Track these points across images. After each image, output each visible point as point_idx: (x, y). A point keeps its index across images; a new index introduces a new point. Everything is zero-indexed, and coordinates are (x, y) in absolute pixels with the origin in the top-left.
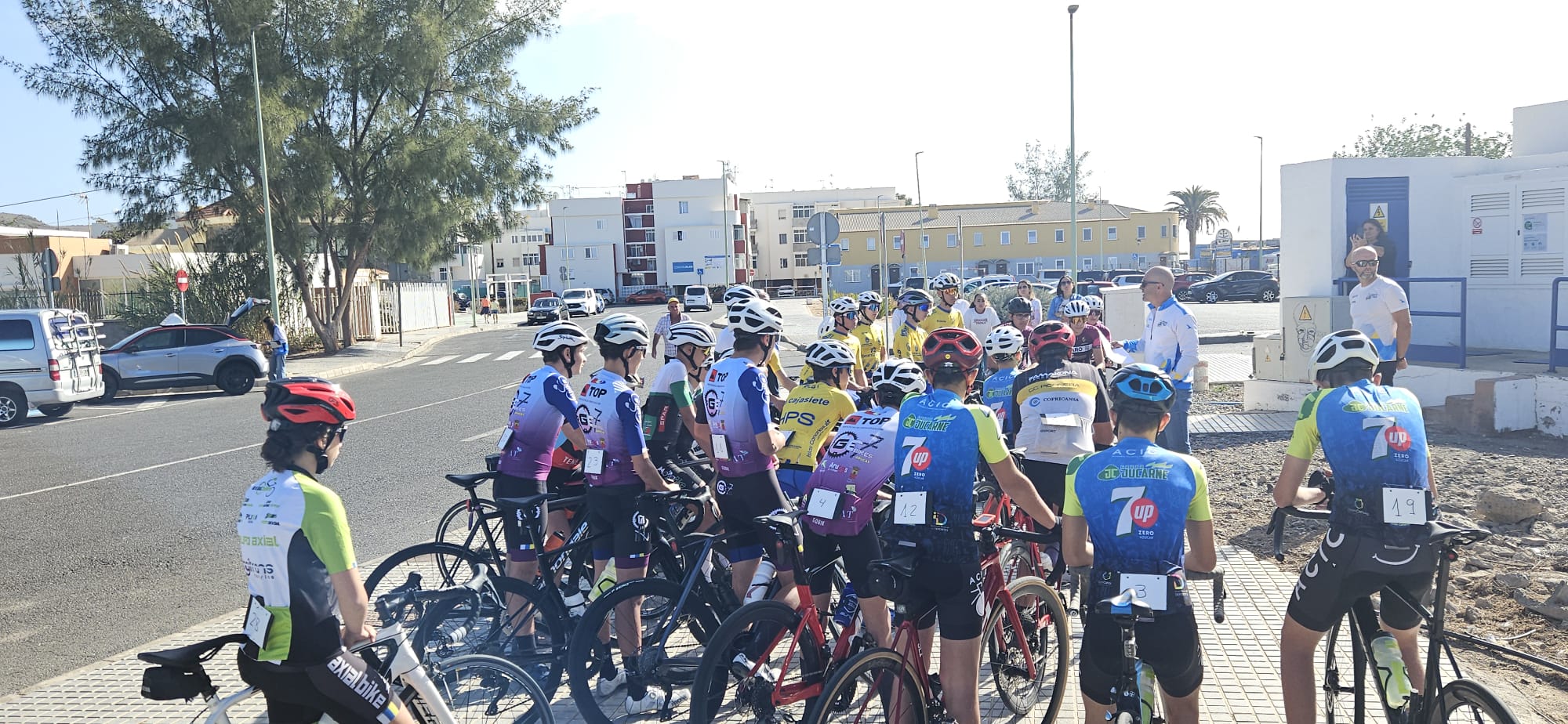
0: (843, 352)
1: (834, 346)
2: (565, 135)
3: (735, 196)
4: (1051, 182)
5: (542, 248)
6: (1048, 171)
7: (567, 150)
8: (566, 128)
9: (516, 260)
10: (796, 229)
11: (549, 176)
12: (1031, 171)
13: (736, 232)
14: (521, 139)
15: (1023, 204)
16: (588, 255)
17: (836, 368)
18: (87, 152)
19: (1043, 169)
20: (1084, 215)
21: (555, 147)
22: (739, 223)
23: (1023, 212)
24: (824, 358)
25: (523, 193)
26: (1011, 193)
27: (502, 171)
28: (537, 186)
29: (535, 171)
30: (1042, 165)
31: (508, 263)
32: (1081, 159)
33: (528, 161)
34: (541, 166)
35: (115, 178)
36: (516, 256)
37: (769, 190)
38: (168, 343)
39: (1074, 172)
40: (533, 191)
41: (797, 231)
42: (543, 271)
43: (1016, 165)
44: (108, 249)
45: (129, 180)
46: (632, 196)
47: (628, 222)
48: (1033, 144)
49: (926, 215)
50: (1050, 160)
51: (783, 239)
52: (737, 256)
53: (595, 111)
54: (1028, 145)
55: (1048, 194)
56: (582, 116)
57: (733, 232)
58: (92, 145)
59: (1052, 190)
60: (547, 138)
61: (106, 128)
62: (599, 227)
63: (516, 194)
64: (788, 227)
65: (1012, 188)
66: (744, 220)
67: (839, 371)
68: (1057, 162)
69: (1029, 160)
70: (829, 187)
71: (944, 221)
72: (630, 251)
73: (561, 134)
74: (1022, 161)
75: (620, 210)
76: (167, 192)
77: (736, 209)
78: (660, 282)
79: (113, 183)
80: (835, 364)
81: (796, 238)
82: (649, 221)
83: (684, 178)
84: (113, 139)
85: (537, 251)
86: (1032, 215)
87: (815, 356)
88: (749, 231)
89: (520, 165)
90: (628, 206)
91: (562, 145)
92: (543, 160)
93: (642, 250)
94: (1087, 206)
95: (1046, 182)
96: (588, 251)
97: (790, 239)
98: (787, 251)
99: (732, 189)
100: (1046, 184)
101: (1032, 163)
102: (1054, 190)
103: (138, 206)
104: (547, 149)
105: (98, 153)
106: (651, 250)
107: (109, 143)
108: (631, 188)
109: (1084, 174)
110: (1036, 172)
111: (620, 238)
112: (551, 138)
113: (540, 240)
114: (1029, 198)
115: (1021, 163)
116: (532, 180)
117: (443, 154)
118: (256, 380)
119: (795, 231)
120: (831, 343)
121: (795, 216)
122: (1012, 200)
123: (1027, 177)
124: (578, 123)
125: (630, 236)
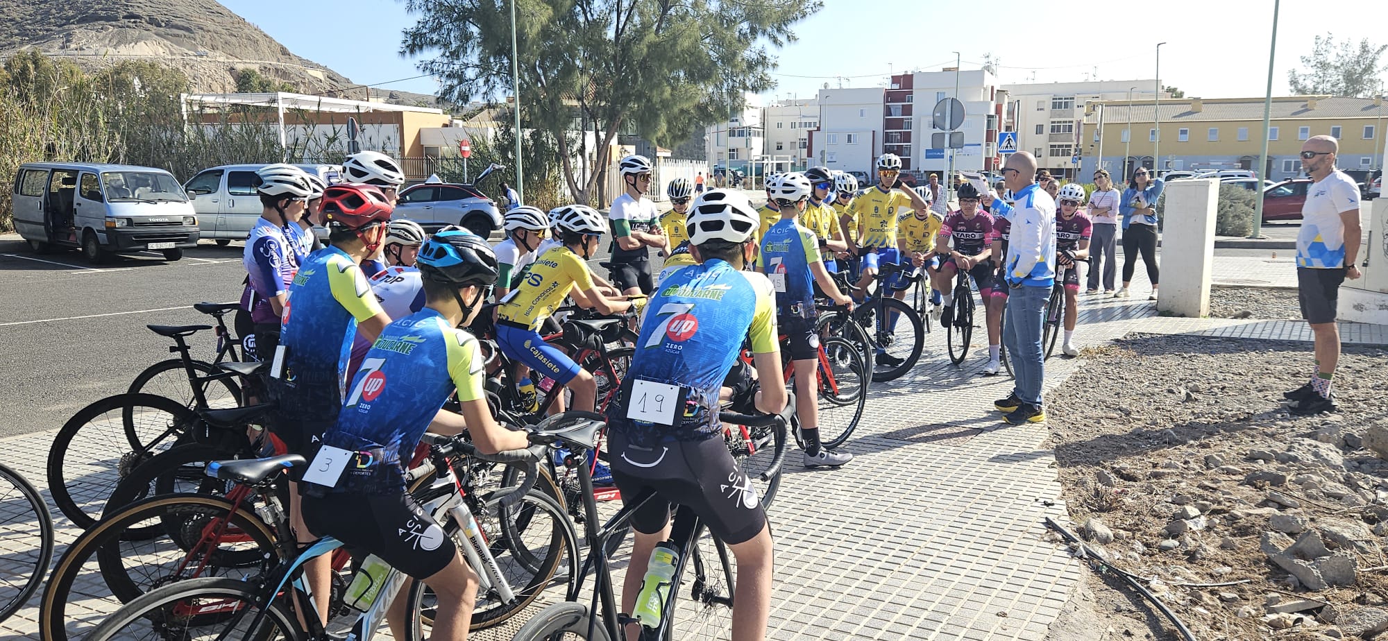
0: (595, 220)
1: (587, 214)
2: (793, 28)
3: (992, 88)
4: (1341, 77)
5: (810, 133)
6: (1338, 64)
7: (793, 41)
8: (793, 21)
9: (793, 143)
10: (1053, 120)
11: (774, 65)
12: (1319, 65)
13: (989, 122)
14: (753, 31)
15: (1304, 100)
16: (849, 140)
17: (586, 234)
18: (405, 42)
19: (1332, 63)
20: (1368, 111)
21: (782, 38)
22: (992, 112)
23: (1298, 107)
24: (577, 224)
25: (753, 80)
26: (1293, 88)
27: (729, 59)
28: (766, 75)
29: (762, 61)
30: (1331, 59)
31: (786, 146)
32: (1378, 53)
33: (757, 52)
34: (768, 56)
35: (437, 64)
36: (793, 141)
37: (1030, 82)
38: (430, 198)
39: (1369, 69)
40: (761, 79)
41: (1054, 122)
42: (810, 155)
43: (1303, 58)
44: (448, 123)
45: (445, 66)
46: (896, 86)
47: (888, 111)
48: (1324, 37)
49: (1188, 108)
50: (1341, 53)
51: (1039, 129)
52: (988, 145)
53: (821, 4)
54: (1317, 38)
55: (1335, 89)
56: (807, 10)
57: (986, 121)
58: (409, 36)
59: (1340, 85)
60: (775, 30)
61: (419, 22)
62: (862, 115)
63: (747, 81)
64: (1045, 119)
65: (1294, 82)
66: (998, 109)
67: (588, 238)
68: (1350, 56)
69: (1317, 53)
70: (1091, 79)
71: (1207, 114)
72: (887, 138)
73: (789, 27)
74: (1309, 54)
75: (881, 99)
76: (473, 77)
77: (992, 99)
78: (913, 167)
79: (435, 68)
80: (586, 230)
81: (1053, 130)
82: (907, 110)
83: (944, 70)
84: (424, 31)
85: (806, 136)
86: (1307, 110)
87: (567, 220)
88: (1003, 122)
89: (749, 53)
90: (890, 96)
91: (788, 37)
92: (771, 51)
93: (899, 137)
94: (1374, 103)
95: (1335, 76)
96: (849, 136)
97: (1047, 130)
98: (1043, 141)
99: (989, 80)
100: (1335, 78)
101: (1320, 57)
102: (1342, 85)
103: (451, 88)
104: (775, 41)
105: (414, 43)
106: (907, 137)
107: (421, 34)
108: (895, 79)
109: (1380, 68)
110: (1324, 66)
111: (879, 125)
112: (779, 30)
113: (810, 126)
114: (1314, 93)
115: (1307, 56)
116: (760, 68)
117: (674, 45)
118: (492, 232)
119: (1052, 122)
120: (584, 210)
121: (1054, 107)
122: (1293, 95)
123: (1313, 71)
124: (804, 16)
125: (889, 124)
